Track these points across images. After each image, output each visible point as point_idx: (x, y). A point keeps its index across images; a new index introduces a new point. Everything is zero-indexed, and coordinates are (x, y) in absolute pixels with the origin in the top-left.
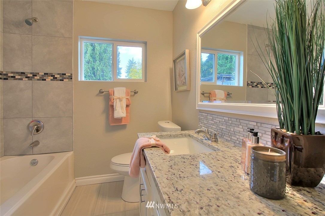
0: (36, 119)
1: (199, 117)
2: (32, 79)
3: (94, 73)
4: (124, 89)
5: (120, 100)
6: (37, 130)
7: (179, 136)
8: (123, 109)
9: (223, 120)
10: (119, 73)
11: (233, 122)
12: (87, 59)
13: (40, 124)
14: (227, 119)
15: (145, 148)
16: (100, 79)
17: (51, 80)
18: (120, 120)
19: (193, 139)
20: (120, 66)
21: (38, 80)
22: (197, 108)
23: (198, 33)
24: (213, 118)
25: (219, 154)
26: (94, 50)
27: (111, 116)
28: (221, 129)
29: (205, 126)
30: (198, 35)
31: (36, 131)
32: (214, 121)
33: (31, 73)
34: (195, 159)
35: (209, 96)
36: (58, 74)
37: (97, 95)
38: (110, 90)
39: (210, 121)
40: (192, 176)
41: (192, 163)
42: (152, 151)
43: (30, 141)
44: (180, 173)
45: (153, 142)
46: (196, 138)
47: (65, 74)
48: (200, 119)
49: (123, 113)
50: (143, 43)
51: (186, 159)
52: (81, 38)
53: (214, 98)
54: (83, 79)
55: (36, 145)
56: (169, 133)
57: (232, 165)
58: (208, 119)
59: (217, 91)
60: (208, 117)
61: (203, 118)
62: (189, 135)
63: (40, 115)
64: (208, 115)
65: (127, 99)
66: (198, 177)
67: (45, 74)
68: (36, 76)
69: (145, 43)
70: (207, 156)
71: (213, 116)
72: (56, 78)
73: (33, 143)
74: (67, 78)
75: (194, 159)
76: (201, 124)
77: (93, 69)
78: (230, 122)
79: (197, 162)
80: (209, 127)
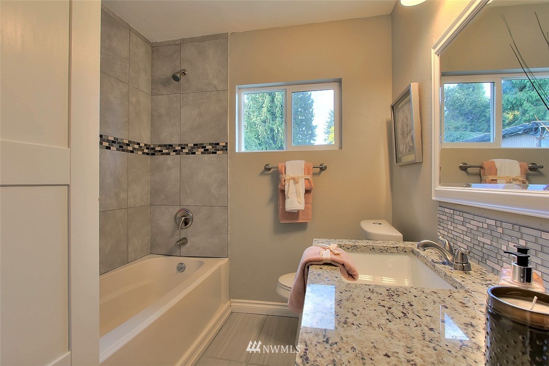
0: (184, 207)
1: (438, 216)
2: (181, 153)
3: (273, 138)
4: (301, 164)
5: (296, 181)
6: (186, 223)
7: (392, 251)
8: (300, 196)
9: (485, 226)
10: (312, 136)
11: (506, 231)
12: (262, 118)
13: (188, 215)
14: (493, 223)
15: (312, 265)
16: (281, 148)
17: (202, 154)
18: (295, 214)
19: (420, 259)
20: (314, 123)
21: (187, 153)
22: (433, 198)
23: (434, 48)
24: (465, 220)
25: (456, 295)
26: (272, 101)
27: (281, 207)
28: (481, 245)
29: (449, 235)
30: (433, 51)
31: (184, 224)
32: (468, 225)
33: (179, 145)
34: (395, 297)
35: (480, 172)
36: (210, 144)
37: (262, 174)
38: (280, 166)
39: (459, 226)
40: (370, 324)
41: (382, 303)
42: (320, 271)
43: (177, 238)
44: (350, 315)
45: (326, 255)
46: (424, 257)
47: (218, 144)
48: (440, 221)
49: (300, 203)
50: (336, 82)
51: (375, 294)
52: (239, 89)
53: (491, 177)
54: (243, 150)
55: (184, 244)
56: (370, 243)
57: (472, 321)
58: (455, 221)
59: (498, 162)
60: (456, 217)
61: (445, 218)
62: (413, 252)
63: (188, 203)
64: (456, 212)
65: (307, 180)
66: (381, 329)
67: (194, 145)
68: (184, 148)
69: (340, 81)
70: (425, 295)
71: (465, 215)
72: (208, 150)
73: (180, 240)
74: (221, 150)
75: (393, 296)
76: (441, 231)
77: (272, 130)
78: (500, 230)
79: (394, 303)
80: (458, 239)
